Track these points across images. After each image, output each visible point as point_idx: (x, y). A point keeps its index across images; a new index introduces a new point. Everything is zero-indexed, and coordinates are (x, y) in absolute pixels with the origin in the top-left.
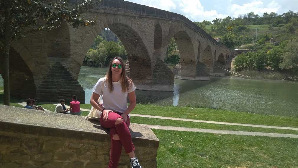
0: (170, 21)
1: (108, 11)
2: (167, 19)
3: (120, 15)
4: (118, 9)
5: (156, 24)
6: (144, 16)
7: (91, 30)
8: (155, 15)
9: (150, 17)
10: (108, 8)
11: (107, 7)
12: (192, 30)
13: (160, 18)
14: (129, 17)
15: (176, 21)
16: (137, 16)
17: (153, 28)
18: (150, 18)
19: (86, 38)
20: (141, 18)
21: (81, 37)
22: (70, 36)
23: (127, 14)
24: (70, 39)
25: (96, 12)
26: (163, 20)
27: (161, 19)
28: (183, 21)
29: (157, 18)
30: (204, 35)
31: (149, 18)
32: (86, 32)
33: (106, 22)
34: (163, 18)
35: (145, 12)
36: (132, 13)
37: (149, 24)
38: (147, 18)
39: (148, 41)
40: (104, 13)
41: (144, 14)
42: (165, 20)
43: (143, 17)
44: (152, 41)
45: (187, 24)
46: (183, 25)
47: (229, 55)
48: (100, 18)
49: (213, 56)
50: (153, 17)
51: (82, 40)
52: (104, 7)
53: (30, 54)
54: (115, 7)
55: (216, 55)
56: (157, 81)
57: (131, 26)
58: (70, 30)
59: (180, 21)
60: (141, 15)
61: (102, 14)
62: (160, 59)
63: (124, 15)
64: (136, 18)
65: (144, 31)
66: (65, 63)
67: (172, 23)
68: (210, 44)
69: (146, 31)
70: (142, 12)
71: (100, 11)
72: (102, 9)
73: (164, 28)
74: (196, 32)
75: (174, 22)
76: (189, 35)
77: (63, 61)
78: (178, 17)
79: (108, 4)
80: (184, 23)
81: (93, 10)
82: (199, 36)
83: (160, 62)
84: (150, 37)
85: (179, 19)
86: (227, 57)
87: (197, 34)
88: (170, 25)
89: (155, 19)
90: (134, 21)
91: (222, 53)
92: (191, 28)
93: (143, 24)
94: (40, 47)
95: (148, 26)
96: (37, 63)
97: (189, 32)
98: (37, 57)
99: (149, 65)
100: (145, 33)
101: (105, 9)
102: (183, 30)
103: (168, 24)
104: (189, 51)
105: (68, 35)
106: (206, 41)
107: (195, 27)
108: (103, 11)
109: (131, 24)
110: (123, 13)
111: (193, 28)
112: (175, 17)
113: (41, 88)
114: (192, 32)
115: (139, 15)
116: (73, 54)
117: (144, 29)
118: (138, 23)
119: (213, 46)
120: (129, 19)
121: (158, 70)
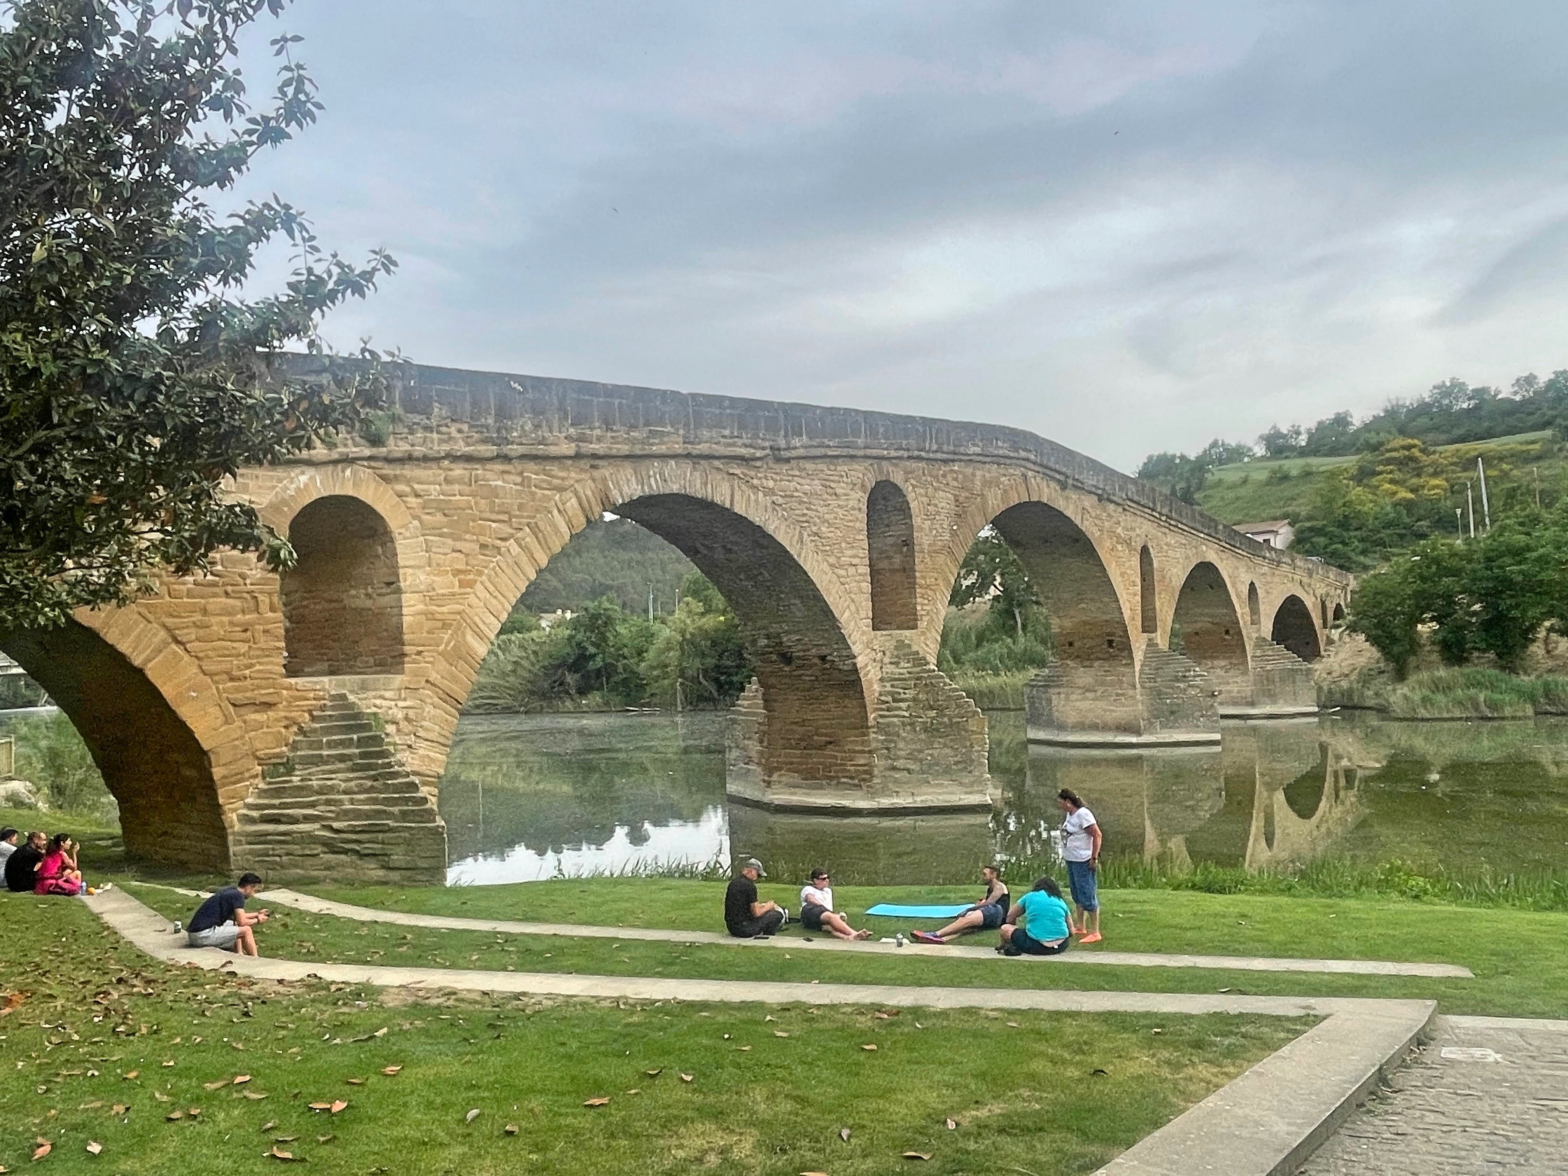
0: (953, 461)
1: (597, 447)
2: (931, 455)
3: (664, 457)
4: (654, 434)
5: (872, 484)
6: (801, 452)
7: (512, 536)
8: (861, 442)
9: (834, 453)
10: (598, 432)
11: (592, 429)
12: (1090, 492)
13: (893, 454)
14: (717, 463)
15: (988, 459)
16: (759, 454)
17: (859, 499)
18: (836, 457)
19: (484, 578)
20: (788, 460)
21: (457, 572)
22: (401, 571)
23: (703, 448)
24: (402, 584)
25: (534, 458)
26: (909, 458)
27: (899, 458)
28: (1032, 457)
29: (869, 452)
30: (1165, 511)
31: (826, 456)
32: (483, 546)
33: (589, 493)
34: (908, 450)
35: (800, 435)
36: (730, 445)
37: (832, 485)
38: (815, 458)
39: (831, 565)
40: (578, 456)
41: (796, 442)
42: (919, 458)
43: (794, 453)
44: (855, 561)
45: (1056, 471)
46: (1030, 473)
47: (1338, 605)
48: (559, 481)
49: (1239, 616)
50: (852, 452)
51: (462, 584)
52: (572, 430)
53: (200, 667)
54: (633, 427)
55: (1262, 608)
56: (898, 758)
57: (732, 501)
58: (401, 544)
59: (1012, 458)
60: (779, 449)
61: (570, 462)
62: (909, 646)
63: (688, 456)
64: (758, 464)
65: (804, 519)
66: (375, 698)
67: (969, 470)
68: (1211, 554)
69: (816, 519)
70: (782, 433)
71: (553, 450)
72: (566, 438)
73: (925, 499)
74: (1118, 504)
75: (980, 465)
76: (1078, 522)
77: (364, 687)
78: (997, 440)
79: (596, 414)
80: (1035, 463)
81: (515, 447)
82: (1139, 519)
83: (908, 662)
84: (843, 545)
85: (1002, 448)
86: (1330, 615)
87: (1124, 510)
88: (956, 479)
89: (866, 457)
90: (748, 478)
91: (1293, 596)
92: (1082, 483)
93: (798, 487)
94: (249, 633)
95: (826, 496)
96: (231, 708)
97: (1071, 507)
98: (232, 679)
99: (853, 678)
100: (814, 529)
101: (582, 439)
102: (1035, 499)
103: (944, 476)
104: (1092, 600)
105: (394, 568)
106: (1184, 541)
107: (1105, 480)
108: (567, 449)
109: (729, 492)
110: (678, 448)
111: (1091, 482)
112: (982, 440)
113: (252, 821)
114: (1089, 501)
115: (771, 448)
116: (419, 653)
117: (805, 511)
118: (771, 484)
119: (1235, 563)
120: (718, 469)
121: (901, 704)
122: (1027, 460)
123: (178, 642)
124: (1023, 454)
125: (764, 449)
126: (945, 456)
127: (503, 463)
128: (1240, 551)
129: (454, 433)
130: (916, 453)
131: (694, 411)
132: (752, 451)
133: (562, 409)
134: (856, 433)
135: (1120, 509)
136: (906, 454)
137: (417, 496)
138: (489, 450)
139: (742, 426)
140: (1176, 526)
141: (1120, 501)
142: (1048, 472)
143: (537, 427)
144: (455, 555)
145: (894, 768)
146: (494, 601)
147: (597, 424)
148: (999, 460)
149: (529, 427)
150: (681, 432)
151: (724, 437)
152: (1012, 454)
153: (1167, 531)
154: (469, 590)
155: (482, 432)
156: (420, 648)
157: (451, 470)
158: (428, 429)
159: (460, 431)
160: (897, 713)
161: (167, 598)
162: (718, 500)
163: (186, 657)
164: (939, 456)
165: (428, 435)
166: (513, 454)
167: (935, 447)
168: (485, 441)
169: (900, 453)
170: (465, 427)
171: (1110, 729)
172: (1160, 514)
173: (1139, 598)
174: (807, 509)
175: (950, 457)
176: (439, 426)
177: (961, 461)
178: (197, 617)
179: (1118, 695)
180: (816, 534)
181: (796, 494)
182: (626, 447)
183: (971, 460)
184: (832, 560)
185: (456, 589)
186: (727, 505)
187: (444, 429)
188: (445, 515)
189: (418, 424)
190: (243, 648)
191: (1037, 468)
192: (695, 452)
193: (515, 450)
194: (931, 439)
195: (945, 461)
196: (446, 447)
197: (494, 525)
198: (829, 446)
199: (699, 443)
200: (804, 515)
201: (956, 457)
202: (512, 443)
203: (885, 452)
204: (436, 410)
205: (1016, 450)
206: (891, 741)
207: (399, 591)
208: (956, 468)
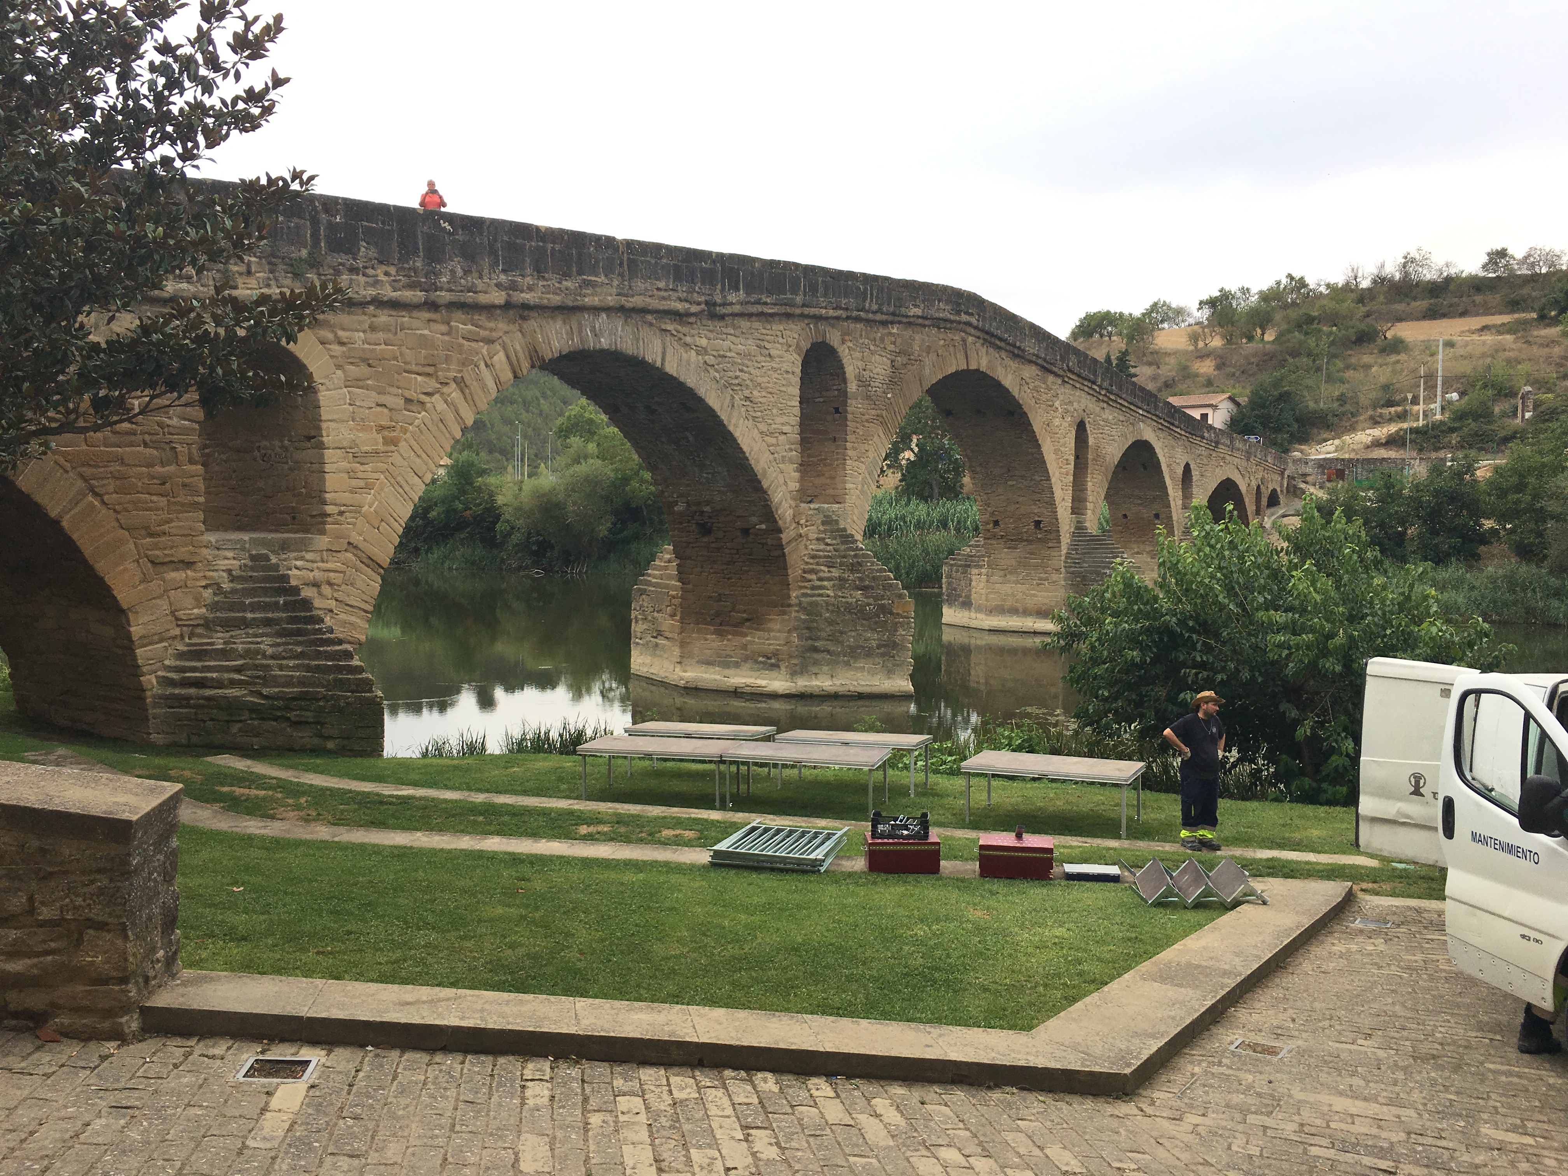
0: (892, 323)
1: (528, 296)
2: (871, 316)
3: (596, 310)
4: (587, 284)
5: (806, 345)
6: (737, 308)
7: (438, 391)
8: (799, 299)
9: (770, 311)
10: (529, 280)
11: (523, 277)
12: (1030, 362)
13: (831, 313)
14: (649, 317)
15: (927, 322)
16: (694, 309)
17: (793, 362)
18: (772, 315)
19: (408, 435)
20: (722, 317)
21: (381, 428)
22: (324, 425)
23: (637, 301)
24: (325, 439)
25: (463, 306)
26: (848, 318)
27: (837, 318)
28: (974, 321)
29: (807, 311)
30: (1105, 384)
31: (762, 314)
32: (408, 401)
33: (518, 347)
34: (847, 309)
35: (737, 289)
36: (664, 298)
37: (767, 345)
38: (751, 315)
39: (761, 433)
40: (508, 306)
41: (732, 297)
42: (858, 319)
43: (728, 310)
44: (786, 429)
45: (996, 337)
46: (970, 339)
47: (1274, 491)
48: (487, 333)
49: (1171, 499)
50: (788, 310)
51: (388, 441)
52: (503, 278)
53: (118, 520)
54: (566, 275)
55: (1195, 490)
56: (818, 639)
57: (663, 360)
58: (324, 396)
59: (952, 322)
60: (715, 304)
61: (498, 312)
62: (837, 522)
63: (621, 309)
64: (692, 320)
65: (737, 381)
66: (296, 559)
67: (907, 333)
68: (1148, 433)
69: (748, 382)
70: (719, 287)
71: (483, 299)
72: (497, 285)
73: (860, 363)
74: (1057, 375)
75: (919, 329)
76: (1015, 392)
77: (285, 547)
78: (939, 301)
79: (528, 260)
80: (976, 328)
81: (443, 294)
82: (1078, 393)
83: (835, 539)
84: (775, 411)
85: (943, 310)
86: (1264, 501)
87: (1064, 381)
88: (894, 343)
89: (803, 316)
90: (681, 335)
91: (1228, 479)
92: (1023, 351)
93: (732, 346)
94: (168, 485)
95: (760, 358)
96: (149, 565)
97: (1010, 377)
98: (151, 535)
99: (777, 553)
100: (747, 393)
101: (513, 287)
102: (973, 367)
103: (882, 340)
104: (1022, 477)
105: (315, 422)
106: (1122, 418)
107: (1046, 349)
108: (498, 297)
109: (660, 350)
110: (611, 300)
111: (1031, 351)
112: (923, 302)
113: (172, 683)
114: (1029, 371)
115: (707, 303)
116: (341, 513)
117: (738, 373)
118: (704, 342)
119: (1172, 442)
120: (651, 324)
121: (825, 583)
122: (969, 324)
123: (96, 494)
124: (964, 318)
125: (699, 304)
126: (884, 317)
127: (429, 311)
128: (1178, 430)
129: (382, 277)
130: (855, 313)
131: (629, 258)
132: (687, 305)
133: (493, 253)
134: (795, 291)
135: (1060, 381)
136: (844, 314)
137: (342, 344)
138: (419, 296)
139: (678, 278)
140: (1116, 401)
141: (1061, 373)
142: (990, 339)
143: (467, 272)
144: (379, 409)
145: (816, 650)
146: (418, 461)
147: (528, 271)
148: (939, 323)
149: (459, 272)
150: (616, 283)
151: (658, 289)
152: (952, 317)
153: (1105, 405)
154: (393, 448)
155: (409, 277)
156: (342, 508)
157: (375, 316)
158: (353, 270)
159: (387, 274)
160: (821, 592)
161: (85, 447)
162: (649, 359)
163: (104, 511)
164: (879, 317)
165: (354, 277)
166: (441, 301)
167: (875, 307)
168: (411, 286)
169: (839, 313)
170: (392, 270)
171: (1030, 615)
172: (1100, 387)
173: (1071, 478)
174: (741, 371)
175: (890, 318)
176: (365, 267)
177: (900, 323)
178: (115, 467)
179: (1041, 579)
180: (747, 398)
181: (728, 354)
182: (558, 298)
183: (910, 323)
184: (763, 427)
185: (381, 447)
186: (658, 364)
187: (370, 271)
188: (369, 365)
189: (342, 264)
190: (162, 501)
191: (978, 334)
192: (628, 305)
193: (444, 296)
194: (872, 300)
195: (884, 323)
196: (372, 292)
197: (419, 378)
198: (766, 304)
199: (633, 296)
200: (736, 377)
201: (897, 319)
202: (441, 289)
203: (824, 311)
204: (363, 249)
205: (958, 313)
206: (812, 621)
207: (321, 446)
208: (895, 331)
